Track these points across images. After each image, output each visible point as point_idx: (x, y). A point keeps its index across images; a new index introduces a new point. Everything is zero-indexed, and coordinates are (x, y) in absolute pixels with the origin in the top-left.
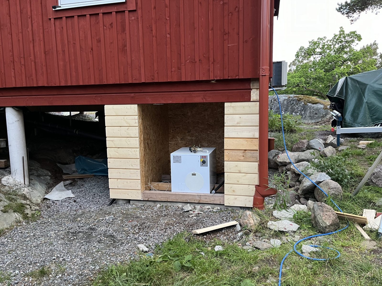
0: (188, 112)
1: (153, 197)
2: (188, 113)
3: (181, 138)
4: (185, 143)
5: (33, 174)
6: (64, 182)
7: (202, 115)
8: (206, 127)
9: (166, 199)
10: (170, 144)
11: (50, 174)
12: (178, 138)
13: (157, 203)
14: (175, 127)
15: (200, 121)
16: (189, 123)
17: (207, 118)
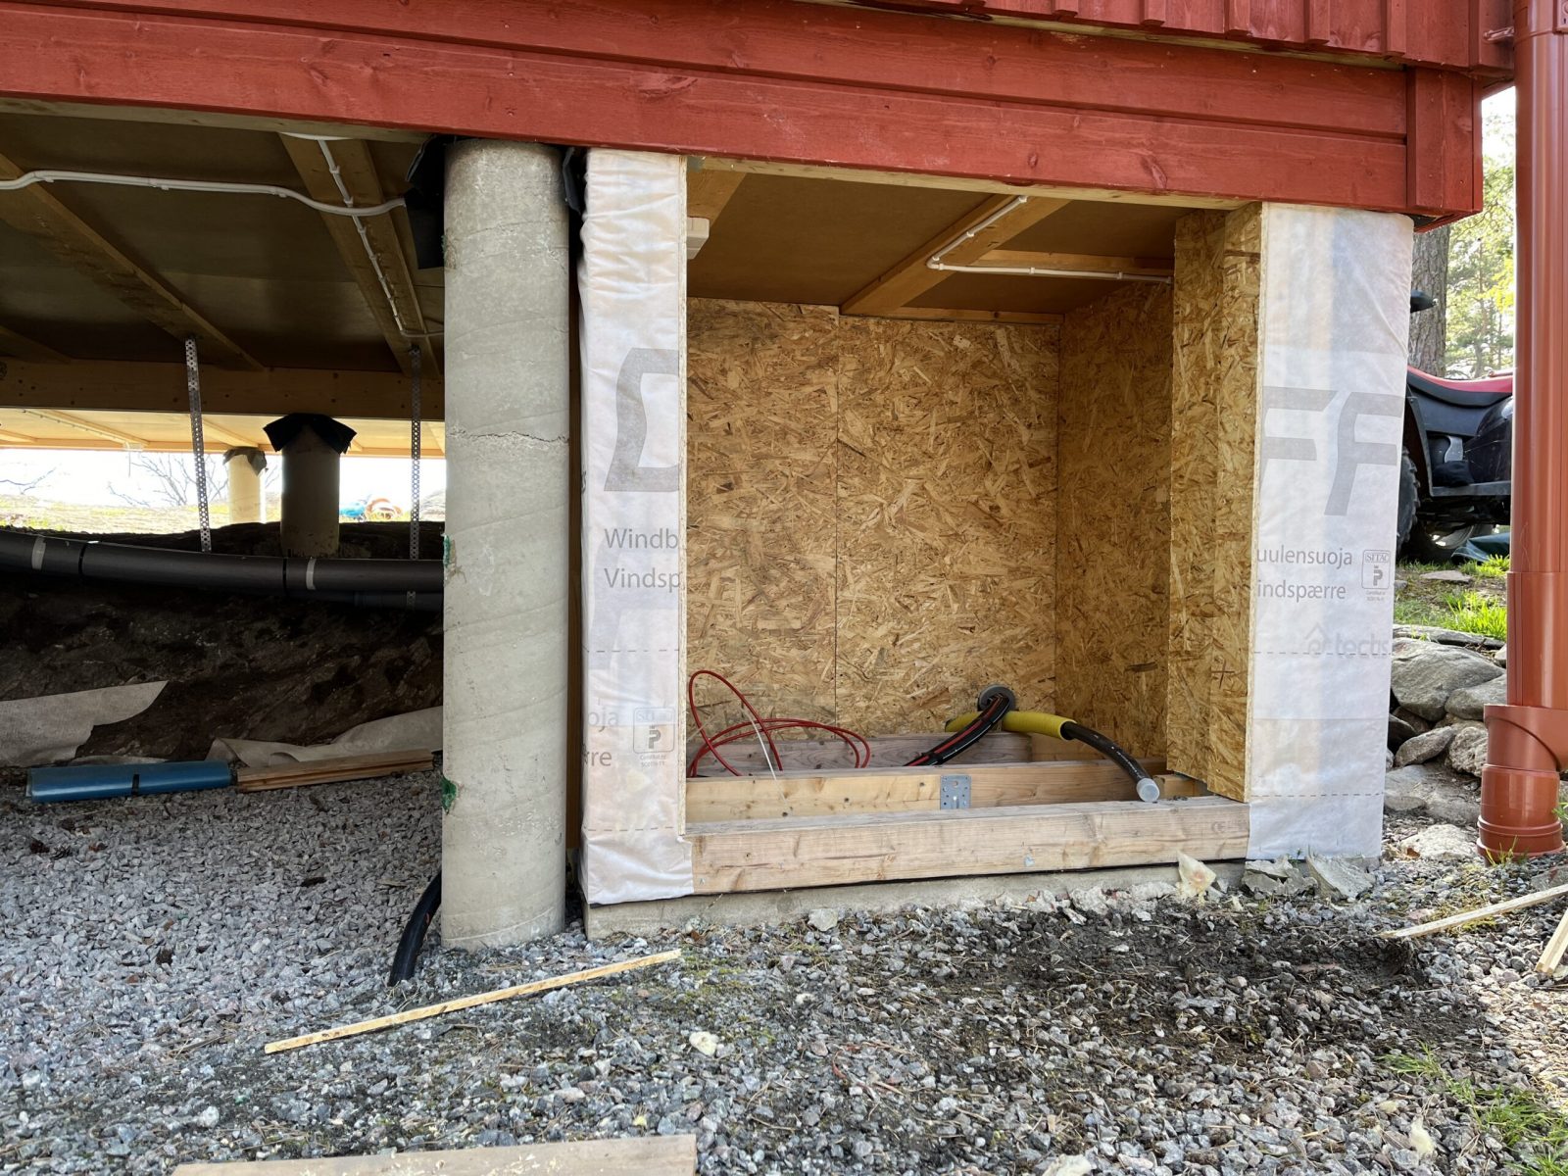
8: (829, 460)
9: (874, 864)
13: (799, 900)
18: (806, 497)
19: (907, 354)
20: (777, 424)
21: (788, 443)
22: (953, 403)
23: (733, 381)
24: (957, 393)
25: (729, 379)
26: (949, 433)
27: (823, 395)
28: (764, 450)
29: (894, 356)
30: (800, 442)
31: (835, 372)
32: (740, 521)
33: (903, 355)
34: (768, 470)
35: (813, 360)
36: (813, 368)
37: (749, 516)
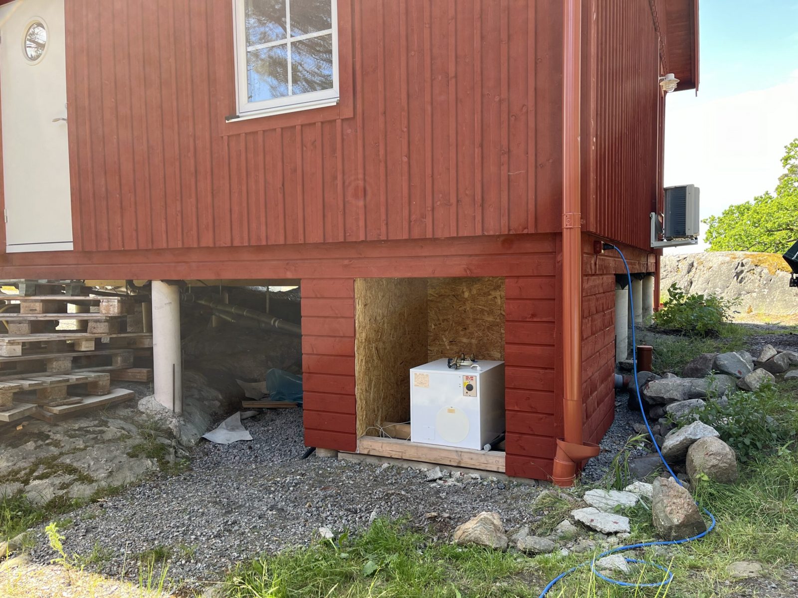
0: (464, 290)
1: (377, 449)
2: (463, 292)
3: (451, 340)
4: (457, 350)
5: (193, 395)
6: (243, 413)
7: (490, 297)
8: (498, 320)
9: (400, 454)
10: (429, 352)
11: (221, 397)
12: (444, 339)
13: (384, 460)
14: (439, 320)
15: (485, 309)
16: (465, 311)
17: (499, 303)
18: (490, 333)
20: (480, 308)
21: (484, 315)
23: (466, 295)
28: (476, 317)
30: (488, 314)
31: (500, 291)
32: (469, 340)
34: (478, 323)
35: (492, 288)
36: (492, 290)
37: (472, 338)
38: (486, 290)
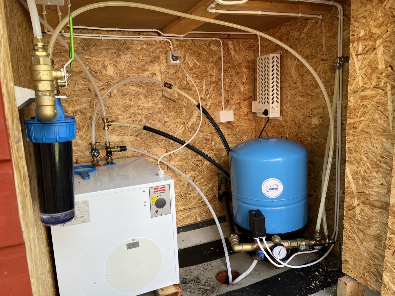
0: (106, 63)
2: (104, 67)
7: (146, 73)
8: (160, 105)
19: (191, 54)
20: (133, 90)
21: (140, 99)
22: (212, 75)
23: (110, 71)
24: (213, 71)
25: (108, 71)
26: (211, 88)
27: (154, 76)
28: (129, 103)
29: (185, 55)
30: (145, 98)
31: (159, 64)
33: (189, 54)
34: (131, 112)
35: (148, 59)
36: (149, 63)
37: (124, 135)
38: (141, 64)
